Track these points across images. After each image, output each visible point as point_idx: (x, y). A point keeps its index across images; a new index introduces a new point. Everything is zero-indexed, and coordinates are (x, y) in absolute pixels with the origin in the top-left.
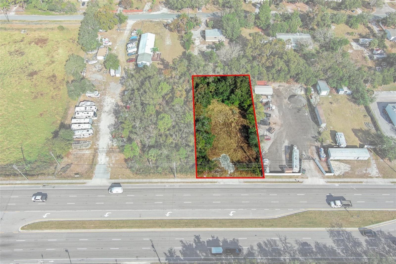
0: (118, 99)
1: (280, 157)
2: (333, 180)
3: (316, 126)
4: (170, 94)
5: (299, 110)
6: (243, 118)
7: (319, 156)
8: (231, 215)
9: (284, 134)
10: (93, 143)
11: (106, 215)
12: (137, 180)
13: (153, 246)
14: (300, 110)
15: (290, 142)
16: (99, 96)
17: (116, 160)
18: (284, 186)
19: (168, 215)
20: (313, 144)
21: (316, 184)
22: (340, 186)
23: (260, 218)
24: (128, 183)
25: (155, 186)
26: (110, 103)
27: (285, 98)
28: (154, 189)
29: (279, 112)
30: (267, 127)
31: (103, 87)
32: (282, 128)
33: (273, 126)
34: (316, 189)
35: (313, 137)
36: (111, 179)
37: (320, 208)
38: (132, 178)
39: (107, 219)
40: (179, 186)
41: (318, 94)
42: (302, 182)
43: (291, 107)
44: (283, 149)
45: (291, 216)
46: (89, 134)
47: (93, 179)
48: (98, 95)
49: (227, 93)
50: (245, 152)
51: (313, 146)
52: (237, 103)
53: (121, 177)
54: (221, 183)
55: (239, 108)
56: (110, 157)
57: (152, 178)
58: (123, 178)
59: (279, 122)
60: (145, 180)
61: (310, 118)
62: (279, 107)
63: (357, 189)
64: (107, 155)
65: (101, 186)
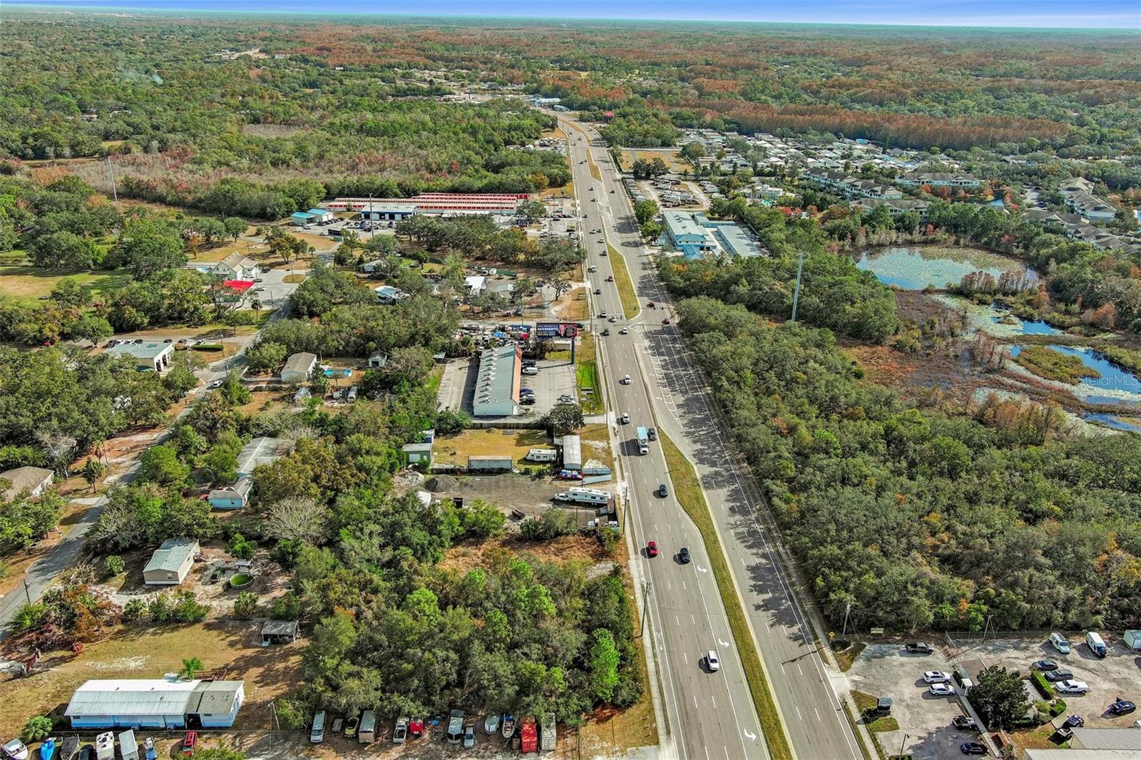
3: (510, 474)
6: (481, 544)
8: (705, 570)
11: (754, 737)
12: (656, 694)
13: (793, 661)
14: (467, 485)
15: (543, 501)
17: (602, 739)
19: (727, 644)
22: (627, 471)
23: (703, 543)
24: (664, 710)
25: (665, 667)
28: (672, 667)
36: (658, 743)
38: (651, 703)
39: (761, 733)
40: (659, 631)
43: (457, 493)
50: (571, 547)
53: (651, 724)
54: (643, 579)
58: (654, 720)
60: (654, 683)
61: (488, 477)
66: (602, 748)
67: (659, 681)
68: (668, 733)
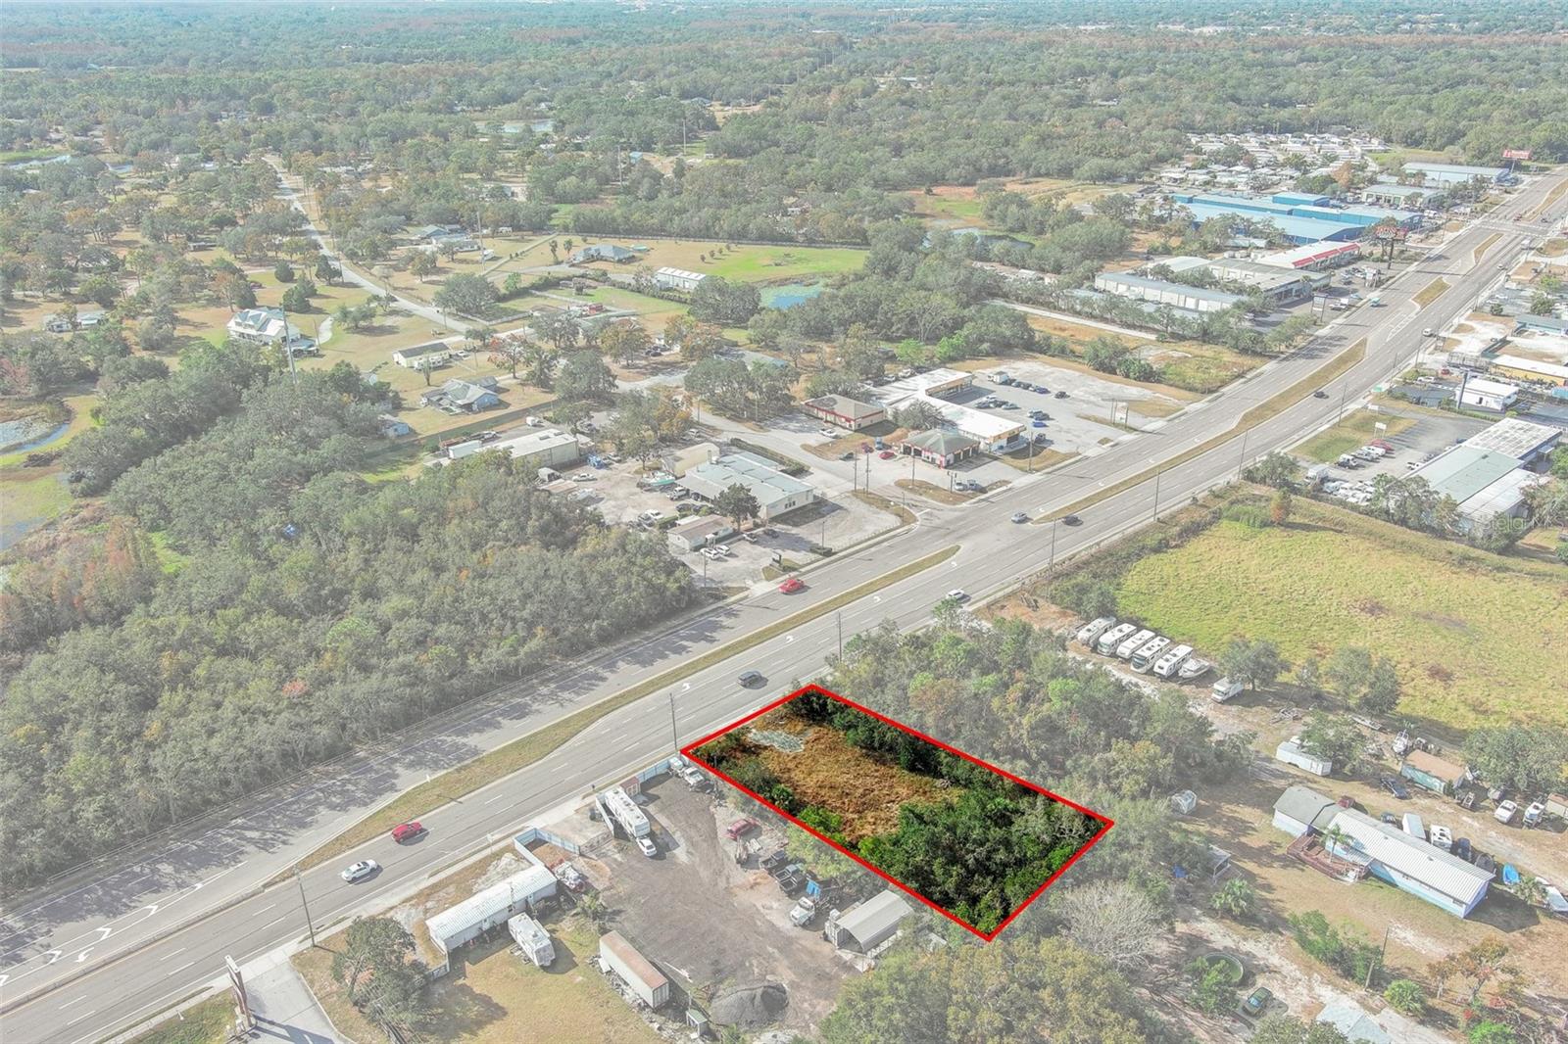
5: (718, 973)
9: (705, 874)
11: (877, 598)
19: (790, 636)
20: (608, 893)
32: (722, 884)
33: (751, 876)
35: (618, 912)
51: (605, 889)
59: (744, 898)
63: (443, 854)
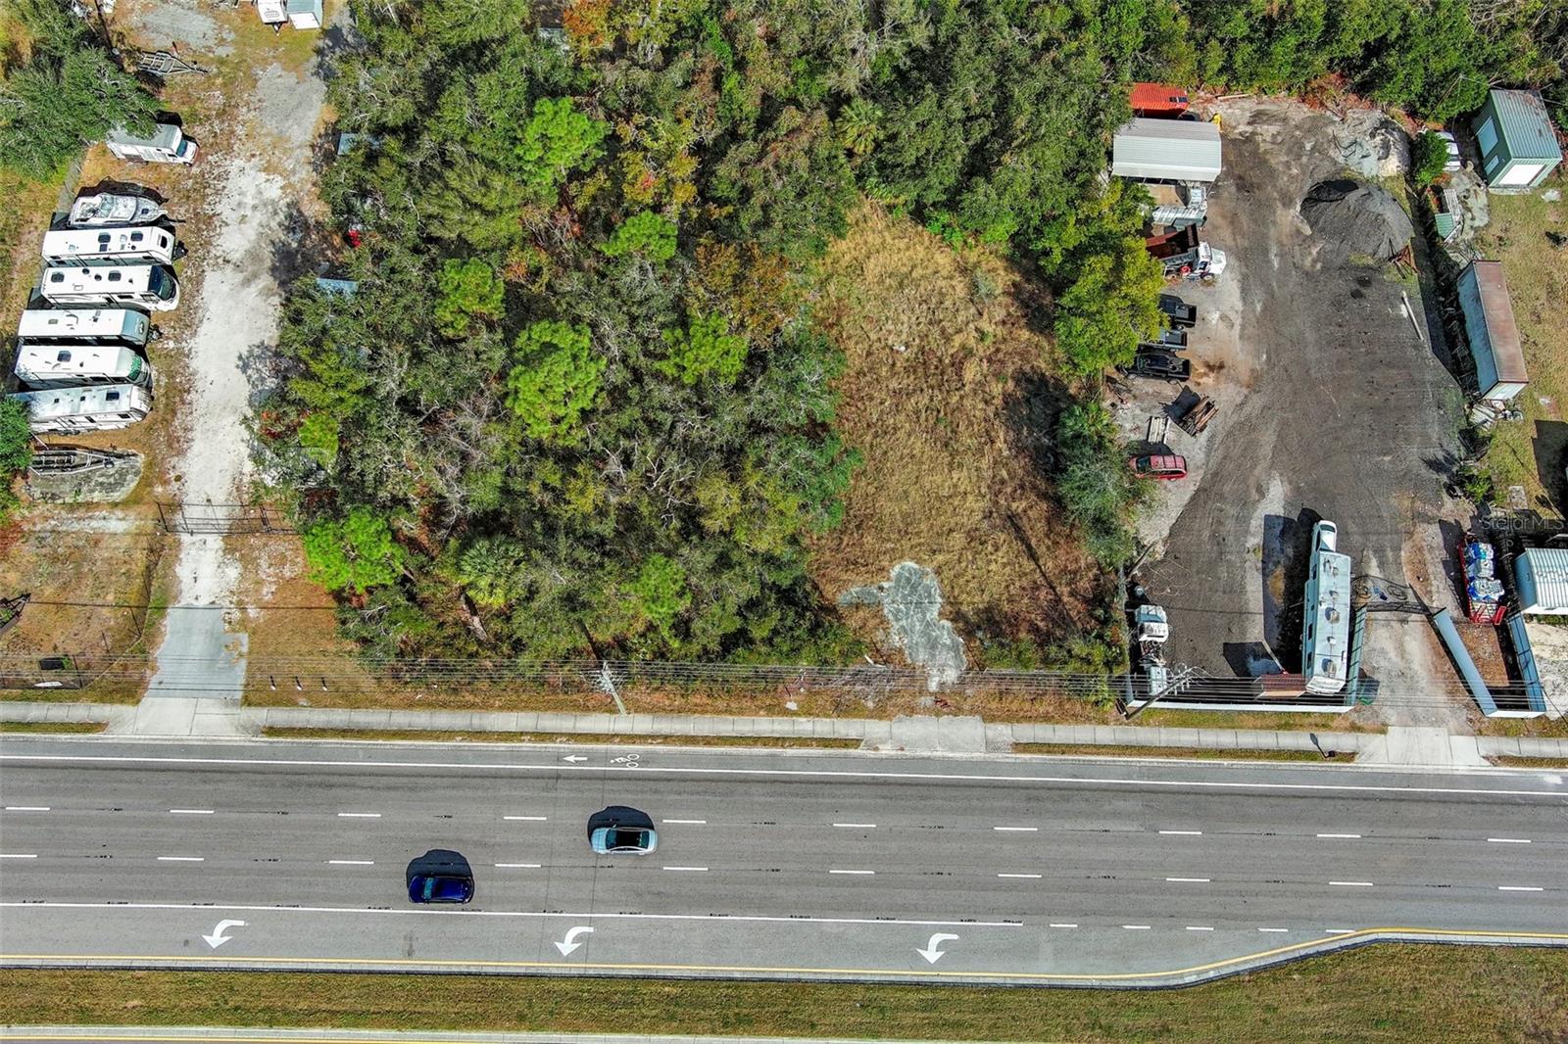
0: (305, 175)
1: (1236, 589)
2: (1530, 747)
3: (1453, 394)
4: (602, 176)
5: (1364, 280)
6: (1030, 326)
7: (1463, 591)
8: (932, 955)
9: (1268, 438)
10: (150, 465)
11: (215, 939)
12: (401, 719)
14: (1364, 283)
15: (1297, 490)
16: (189, 157)
17: (284, 584)
18: (1246, 777)
19: (567, 947)
20: (1430, 510)
21: (1429, 769)
24: (344, 732)
25: (498, 757)
26: (255, 207)
27: (1287, 202)
28: (495, 776)
29: (1245, 292)
30: (1170, 391)
31: (218, 98)
32: (1257, 402)
33: (1204, 384)
34: (1426, 799)
35: (1434, 465)
36: (247, 702)
37: (1448, 924)
38: (373, 703)
39: (221, 962)
40: (644, 762)
41: (1485, 177)
42: (1350, 756)
43: (1315, 261)
44: (1255, 540)
45: (1275, 972)
46: (124, 416)
47: (147, 700)
48: (182, 151)
49: (945, 174)
50: (1033, 556)
51: (1429, 520)
52: (1003, 229)
53: (306, 694)
54: (886, 750)
55: (1010, 259)
56: (248, 562)
57: (486, 707)
58: (316, 703)
59: (1243, 358)
60: (443, 719)
61: (1424, 338)
62: (1250, 257)
64: (229, 550)
65: (187, 750)
66: (259, 583)
67: (448, 734)
68: (272, 731)
